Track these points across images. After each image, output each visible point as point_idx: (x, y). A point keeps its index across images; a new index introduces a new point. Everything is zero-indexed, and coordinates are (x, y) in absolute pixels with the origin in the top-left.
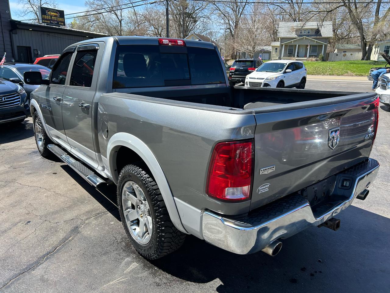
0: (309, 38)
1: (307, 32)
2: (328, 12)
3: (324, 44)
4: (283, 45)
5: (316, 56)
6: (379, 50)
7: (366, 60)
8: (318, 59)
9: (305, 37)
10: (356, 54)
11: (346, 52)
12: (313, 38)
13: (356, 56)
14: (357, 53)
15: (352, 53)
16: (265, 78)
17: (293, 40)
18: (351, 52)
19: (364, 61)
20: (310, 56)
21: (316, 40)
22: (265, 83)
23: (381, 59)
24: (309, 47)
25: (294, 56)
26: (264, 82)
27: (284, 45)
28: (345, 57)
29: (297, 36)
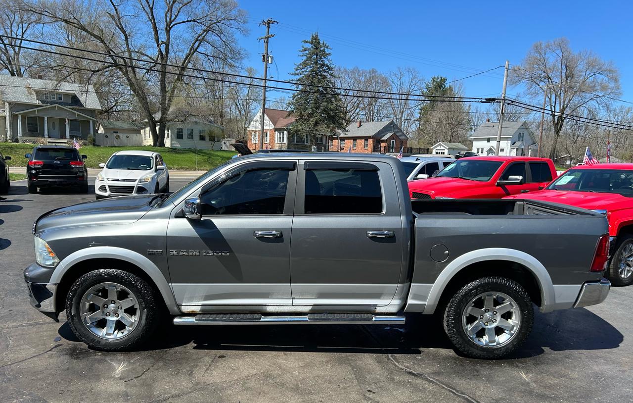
0: (65, 108)
1: (57, 98)
2: (94, 72)
3: (91, 119)
4: (17, 116)
5: (82, 138)
6: (170, 133)
7: (159, 147)
8: (87, 141)
9: (57, 105)
10: (133, 136)
11: (117, 132)
12: (72, 109)
13: (134, 139)
14: (135, 135)
15: (127, 135)
16: (138, 179)
17: (36, 109)
18: (126, 133)
19: (157, 148)
20: (72, 137)
21: (77, 113)
22: (139, 187)
23: (175, 145)
24: (67, 122)
25: (43, 136)
26: (137, 185)
27: (20, 116)
28: (119, 140)
29: (40, 103)
